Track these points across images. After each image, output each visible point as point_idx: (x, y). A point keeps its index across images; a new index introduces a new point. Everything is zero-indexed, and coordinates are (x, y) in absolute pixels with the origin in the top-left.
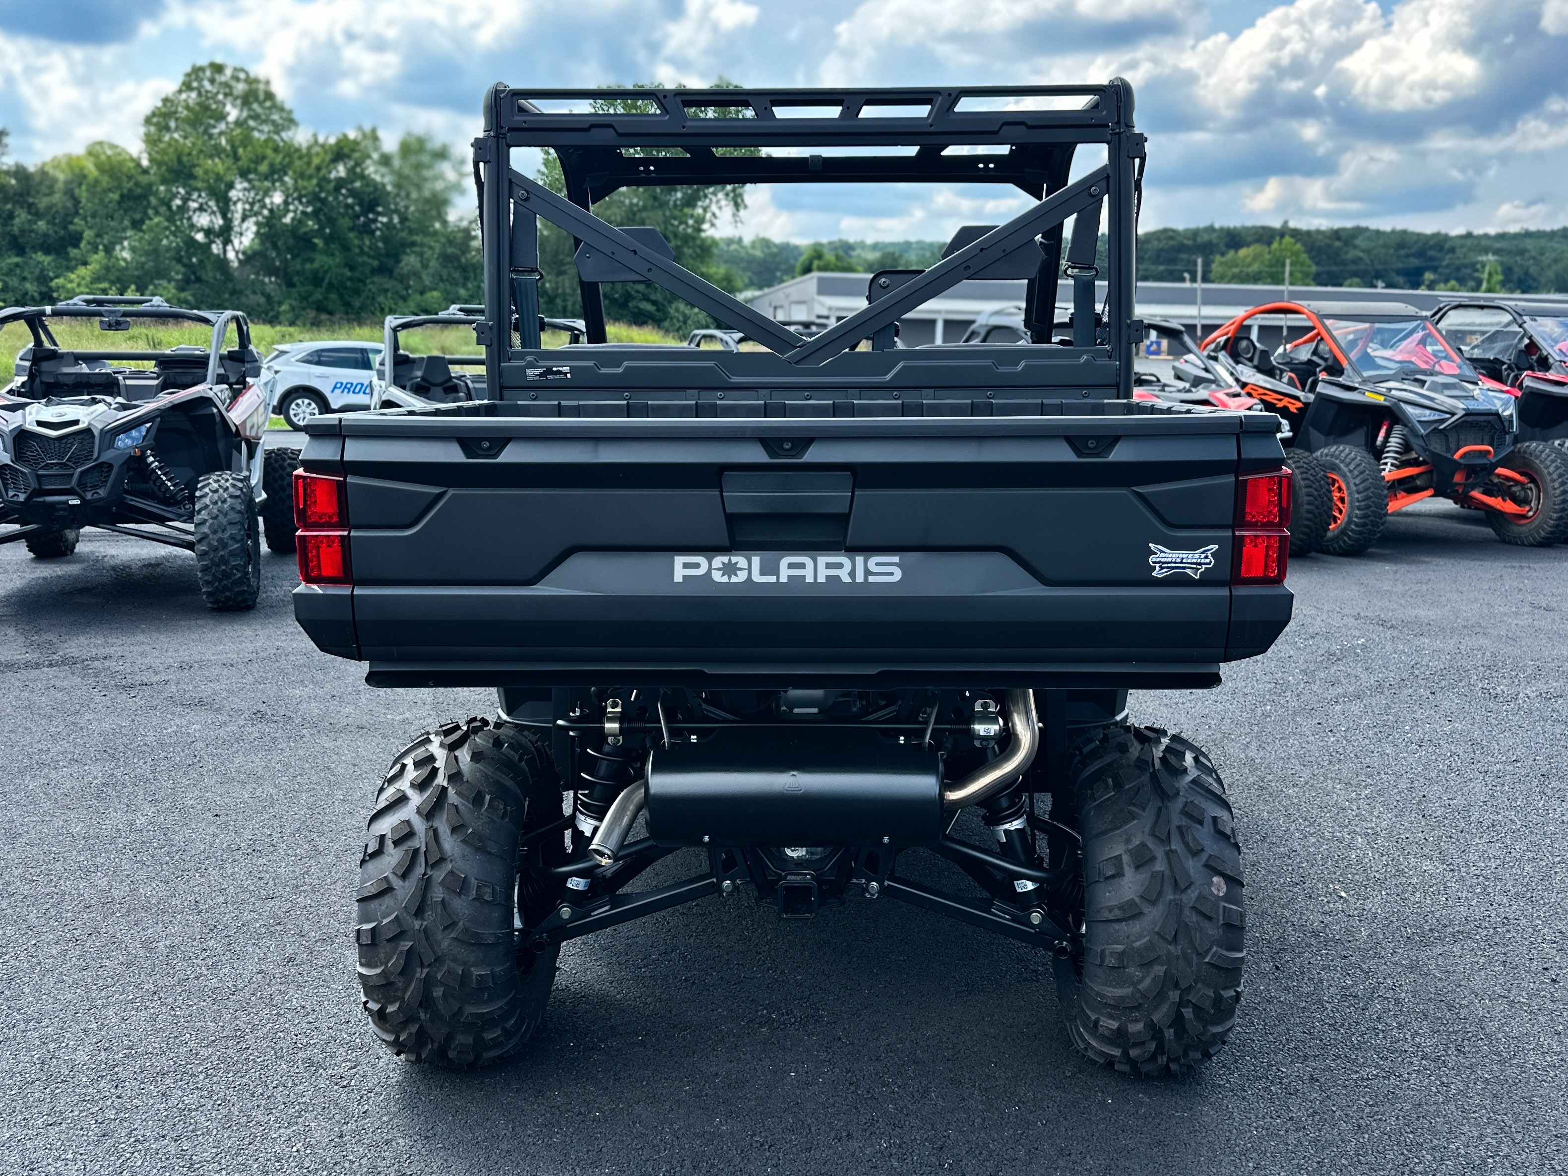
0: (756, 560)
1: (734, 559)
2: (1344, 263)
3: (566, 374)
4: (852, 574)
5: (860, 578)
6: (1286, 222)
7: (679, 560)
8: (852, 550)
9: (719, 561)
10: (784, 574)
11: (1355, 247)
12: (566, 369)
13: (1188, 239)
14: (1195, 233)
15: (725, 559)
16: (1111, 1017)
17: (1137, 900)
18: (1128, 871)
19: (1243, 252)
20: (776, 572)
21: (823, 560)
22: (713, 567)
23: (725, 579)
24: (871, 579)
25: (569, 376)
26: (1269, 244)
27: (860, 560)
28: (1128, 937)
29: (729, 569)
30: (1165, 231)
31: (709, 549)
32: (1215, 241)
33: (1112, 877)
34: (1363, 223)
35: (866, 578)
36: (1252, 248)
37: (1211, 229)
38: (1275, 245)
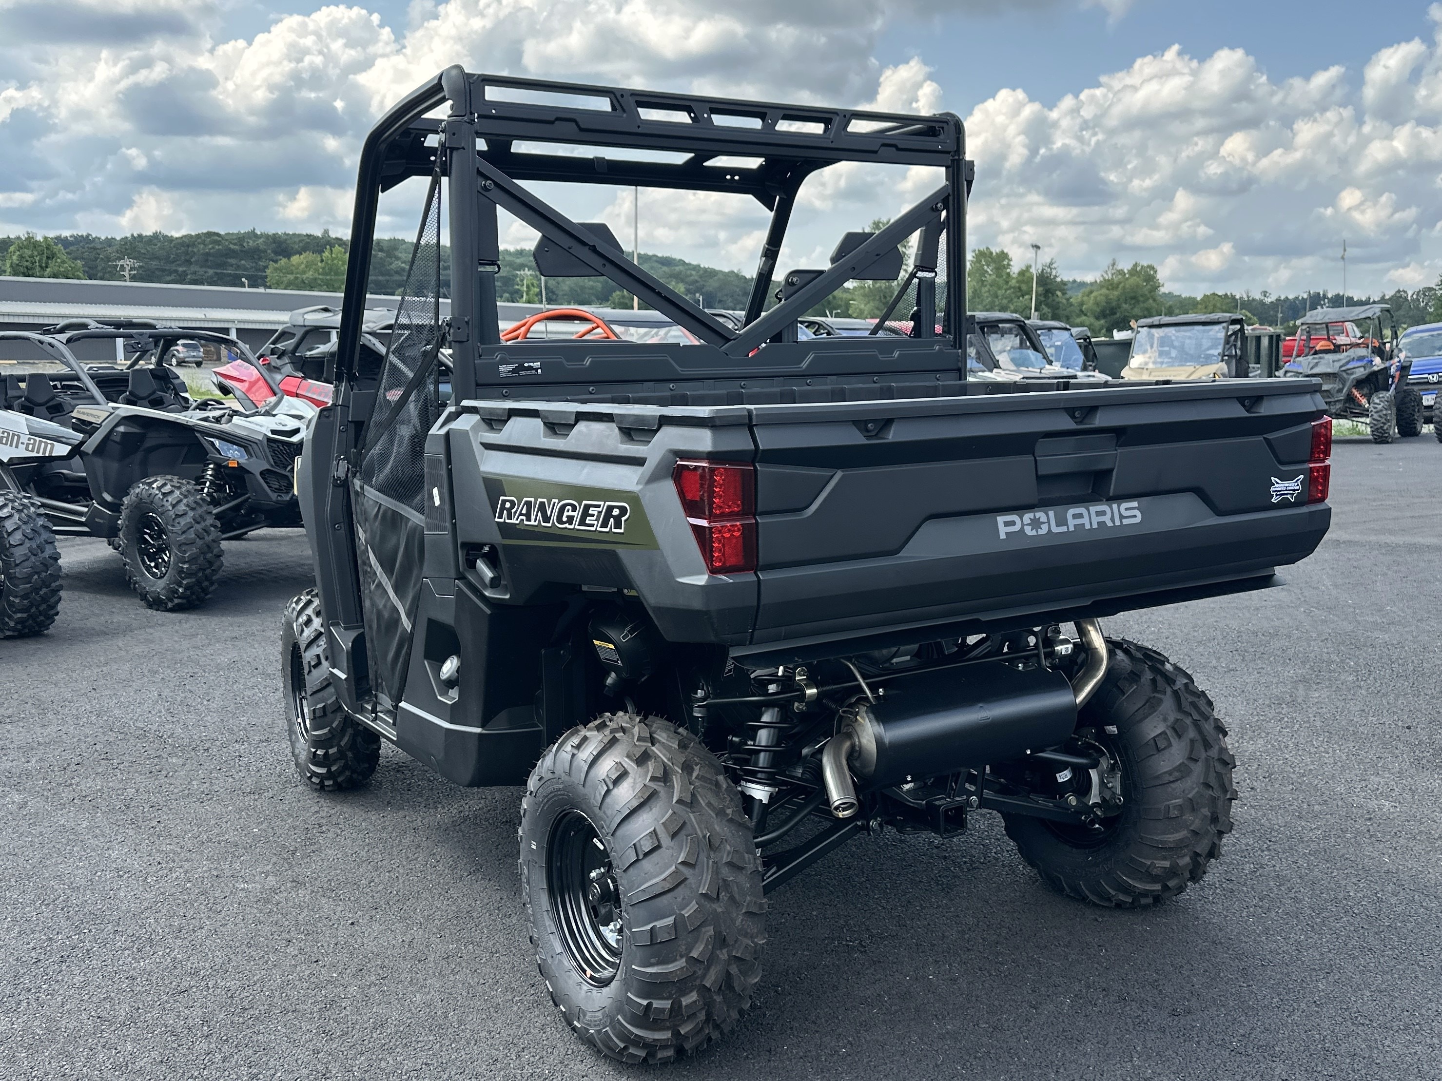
0: (1051, 514)
1: (1038, 515)
2: (388, 273)
3: (536, 370)
4: (1113, 519)
5: (1118, 523)
6: (326, 232)
7: (1001, 519)
8: (1111, 499)
9: (1028, 517)
10: (1072, 523)
11: (397, 258)
12: (537, 364)
13: (235, 244)
14: (241, 238)
15: (1031, 515)
16: (1164, 858)
17: (1185, 762)
18: (1174, 741)
19: (295, 259)
20: (1065, 523)
21: (1093, 509)
22: (1025, 523)
23: (1034, 533)
24: (1125, 522)
25: (539, 371)
26: (321, 252)
27: (1115, 506)
28: (1183, 792)
29: (1036, 524)
30: (209, 234)
31: (1020, 508)
32: (262, 247)
33: (1165, 748)
34: (399, 236)
35: (1121, 522)
36: (304, 255)
37: (253, 234)
38: (326, 254)
